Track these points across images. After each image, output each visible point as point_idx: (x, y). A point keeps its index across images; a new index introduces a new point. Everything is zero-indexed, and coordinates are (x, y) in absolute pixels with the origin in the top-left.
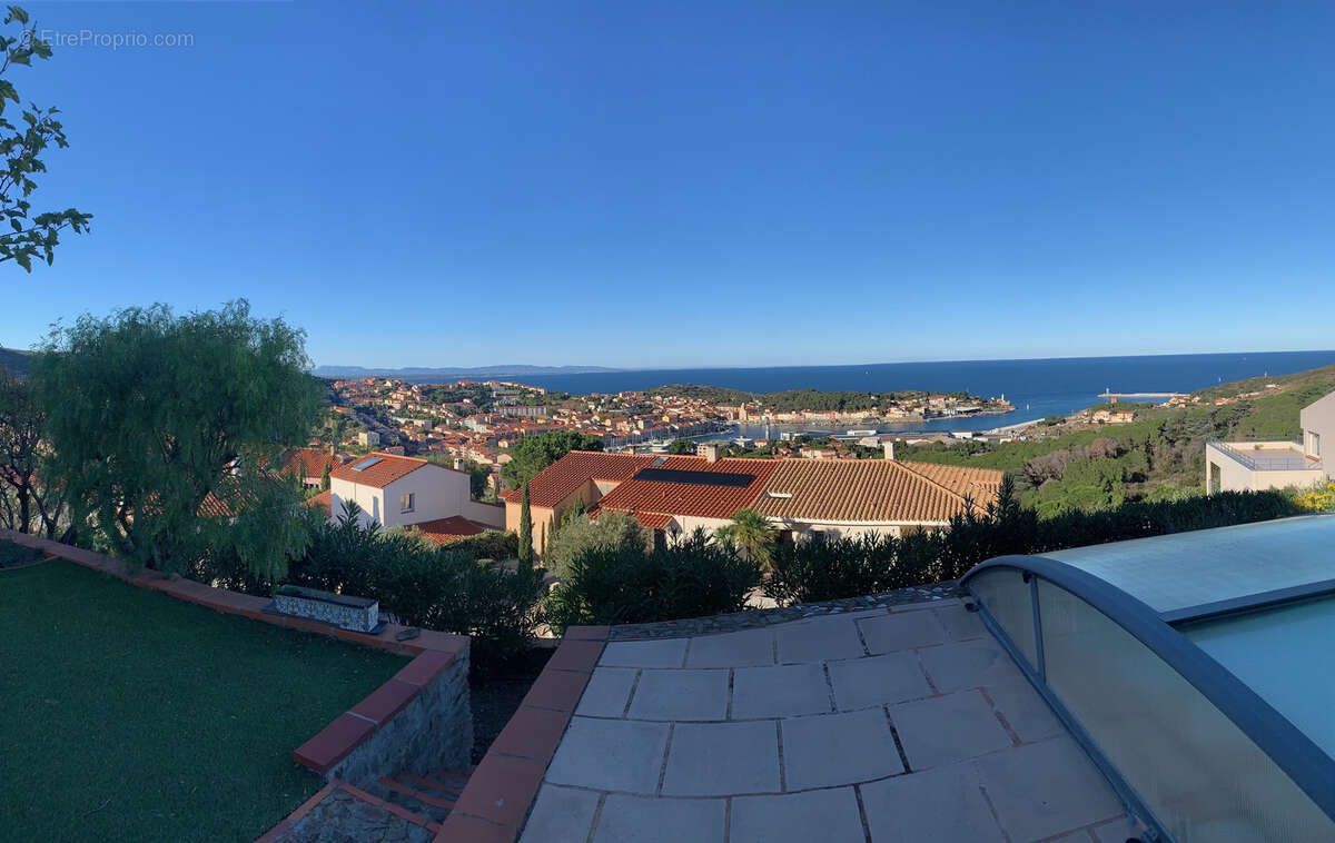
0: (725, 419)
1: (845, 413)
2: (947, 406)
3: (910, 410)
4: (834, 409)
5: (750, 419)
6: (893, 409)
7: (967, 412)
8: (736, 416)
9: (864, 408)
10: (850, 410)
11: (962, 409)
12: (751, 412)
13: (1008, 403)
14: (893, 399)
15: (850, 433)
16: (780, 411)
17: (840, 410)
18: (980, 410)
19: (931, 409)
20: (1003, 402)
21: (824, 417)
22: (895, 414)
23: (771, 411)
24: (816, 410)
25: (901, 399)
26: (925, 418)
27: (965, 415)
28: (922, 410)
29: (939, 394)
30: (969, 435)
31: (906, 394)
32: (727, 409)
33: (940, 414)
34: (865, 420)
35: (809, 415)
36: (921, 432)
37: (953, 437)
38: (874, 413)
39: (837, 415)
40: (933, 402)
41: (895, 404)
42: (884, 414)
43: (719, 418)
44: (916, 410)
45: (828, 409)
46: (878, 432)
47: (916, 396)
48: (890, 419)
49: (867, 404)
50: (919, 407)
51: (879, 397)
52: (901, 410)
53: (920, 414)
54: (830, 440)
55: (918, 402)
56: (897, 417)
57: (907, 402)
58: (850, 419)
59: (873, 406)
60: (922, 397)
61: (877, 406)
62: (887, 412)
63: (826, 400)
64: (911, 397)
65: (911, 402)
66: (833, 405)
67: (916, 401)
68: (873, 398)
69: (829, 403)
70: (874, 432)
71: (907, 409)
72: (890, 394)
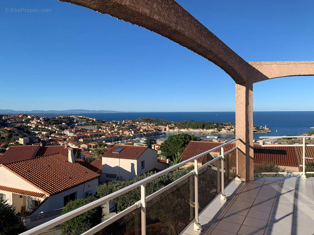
0: (161, 130)
1: (205, 130)
4: (201, 128)
5: (170, 130)
6: (223, 129)
8: (165, 130)
9: (212, 128)
10: (207, 129)
12: (170, 128)
13: (268, 129)
14: (222, 125)
15: (208, 137)
16: (181, 128)
17: (203, 128)
18: (256, 131)
20: (266, 129)
22: (224, 131)
23: (178, 128)
24: (194, 128)
25: (225, 125)
31: (227, 124)
32: (162, 127)
34: (212, 132)
35: (192, 130)
38: (216, 130)
39: (202, 130)
41: (223, 127)
42: (219, 131)
43: (159, 130)
44: (231, 130)
45: (198, 128)
46: (218, 138)
47: (231, 124)
48: (222, 133)
49: (213, 126)
50: (232, 129)
51: (217, 124)
52: (226, 129)
53: (233, 132)
54: (201, 139)
55: (231, 127)
56: (224, 132)
57: (228, 127)
58: (206, 132)
59: (215, 128)
60: (233, 125)
61: (217, 127)
62: (220, 130)
63: (197, 124)
64: (229, 125)
65: (229, 127)
66: (200, 126)
67: (230, 126)
68: (215, 124)
69: (198, 125)
70: (217, 137)
71: (228, 129)
72: (221, 123)
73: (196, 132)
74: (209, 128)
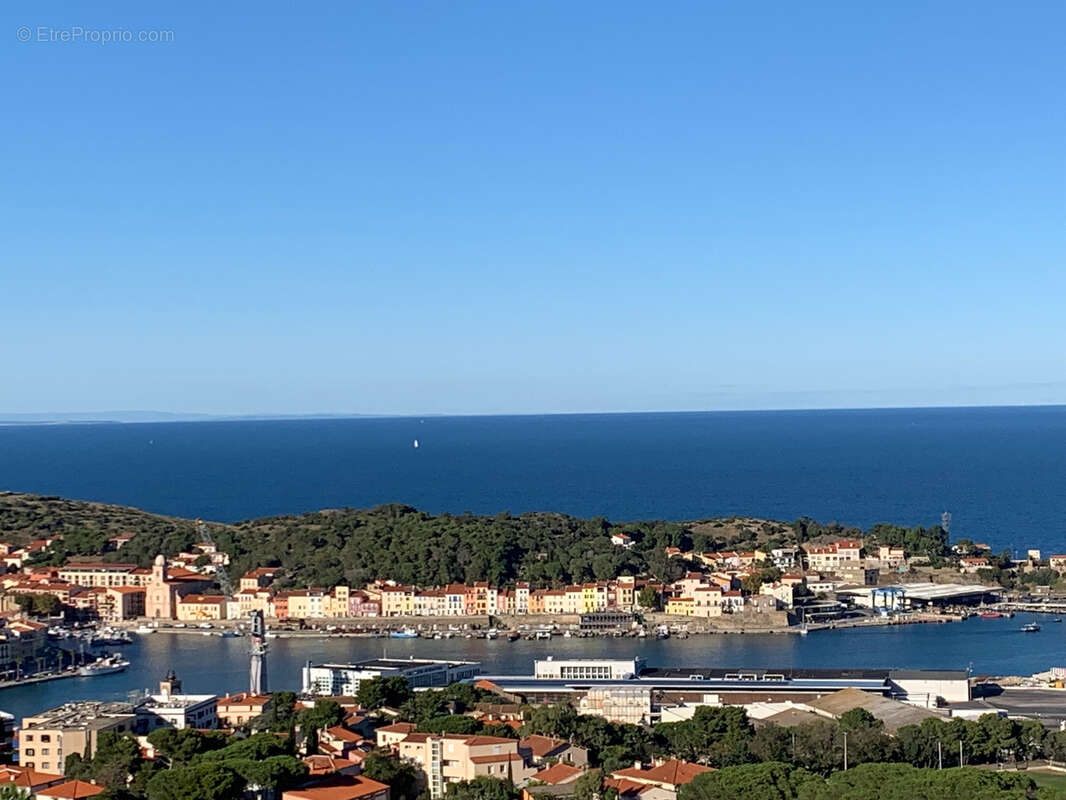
0: (89, 615)
1: (522, 595)
2: (871, 578)
3: (743, 588)
4: (483, 576)
5: (187, 612)
6: (690, 586)
7: (941, 602)
8: (136, 605)
9: (589, 576)
10: (542, 584)
11: (917, 590)
12: (187, 588)
14: (686, 545)
15: (547, 668)
16: (293, 587)
17: (505, 583)
18: (989, 598)
19: (817, 588)
21: (449, 607)
22: (696, 602)
23: (264, 583)
24: (418, 580)
25: (713, 547)
26: (793, 620)
27: (933, 615)
28: (784, 592)
29: (840, 532)
30: (956, 690)
31: (731, 531)
32: (100, 578)
33: (848, 608)
34: (592, 619)
35: (396, 603)
36: (789, 674)
37: (901, 694)
38: (623, 594)
39: (493, 602)
40: (819, 561)
41: (695, 567)
42: (658, 603)
43: (73, 616)
44: (766, 589)
45: (456, 578)
46: (643, 670)
47: (762, 538)
48: (682, 620)
49: (597, 561)
50: (773, 578)
51: (636, 536)
52: (714, 586)
53: (780, 606)
54: (478, 695)
55: (769, 562)
56: (701, 612)
57: (734, 561)
58: (538, 615)
59: (619, 572)
60: (780, 544)
61: (634, 571)
62: (667, 595)
63: (451, 542)
64: (745, 543)
65: (748, 560)
66: (477, 563)
67: (760, 556)
68: (617, 540)
69: (463, 555)
70: (628, 667)
71: (735, 584)
72: (674, 527)
73: (443, 623)
74: (567, 581)
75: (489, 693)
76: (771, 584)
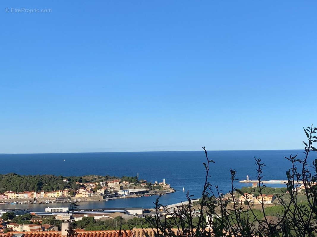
1: (42, 193)
2: (122, 188)
3: (93, 191)
4: (33, 189)
6: (81, 190)
7: (136, 193)
9: (58, 189)
10: (47, 191)
11: (131, 190)
13: (169, 186)
14: (81, 181)
15: (48, 210)
17: (38, 191)
18: (146, 192)
19: (109, 190)
20: (165, 186)
21: (25, 196)
22: (83, 194)
24: (17, 190)
25: (87, 182)
26: (105, 198)
27: (135, 196)
28: (103, 191)
29: (115, 178)
30: (140, 212)
31: (91, 178)
33: (116, 194)
34: (59, 199)
35: (12, 196)
36: (104, 209)
37: (128, 213)
38: (66, 193)
39: (35, 195)
40: (110, 184)
41: (83, 186)
42: (74, 194)
44: (99, 191)
45: (27, 190)
46: (70, 210)
47: (98, 180)
48: (79, 198)
49: (60, 185)
50: (100, 188)
51: (69, 180)
52: (87, 190)
53: (102, 194)
54: (31, 216)
55: (99, 185)
56: (84, 196)
57: (91, 185)
58: (46, 198)
59: (65, 188)
60: (102, 181)
61: (68, 187)
62: (76, 193)
63: (25, 181)
64: (94, 181)
65: (94, 185)
66: (31, 186)
67: (97, 184)
68: (65, 181)
69: (28, 184)
70: (67, 209)
71: (92, 190)
72: (78, 177)
73: (23, 200)
74: (53, 190)
75: (34, 216)
76: (100, 190)
